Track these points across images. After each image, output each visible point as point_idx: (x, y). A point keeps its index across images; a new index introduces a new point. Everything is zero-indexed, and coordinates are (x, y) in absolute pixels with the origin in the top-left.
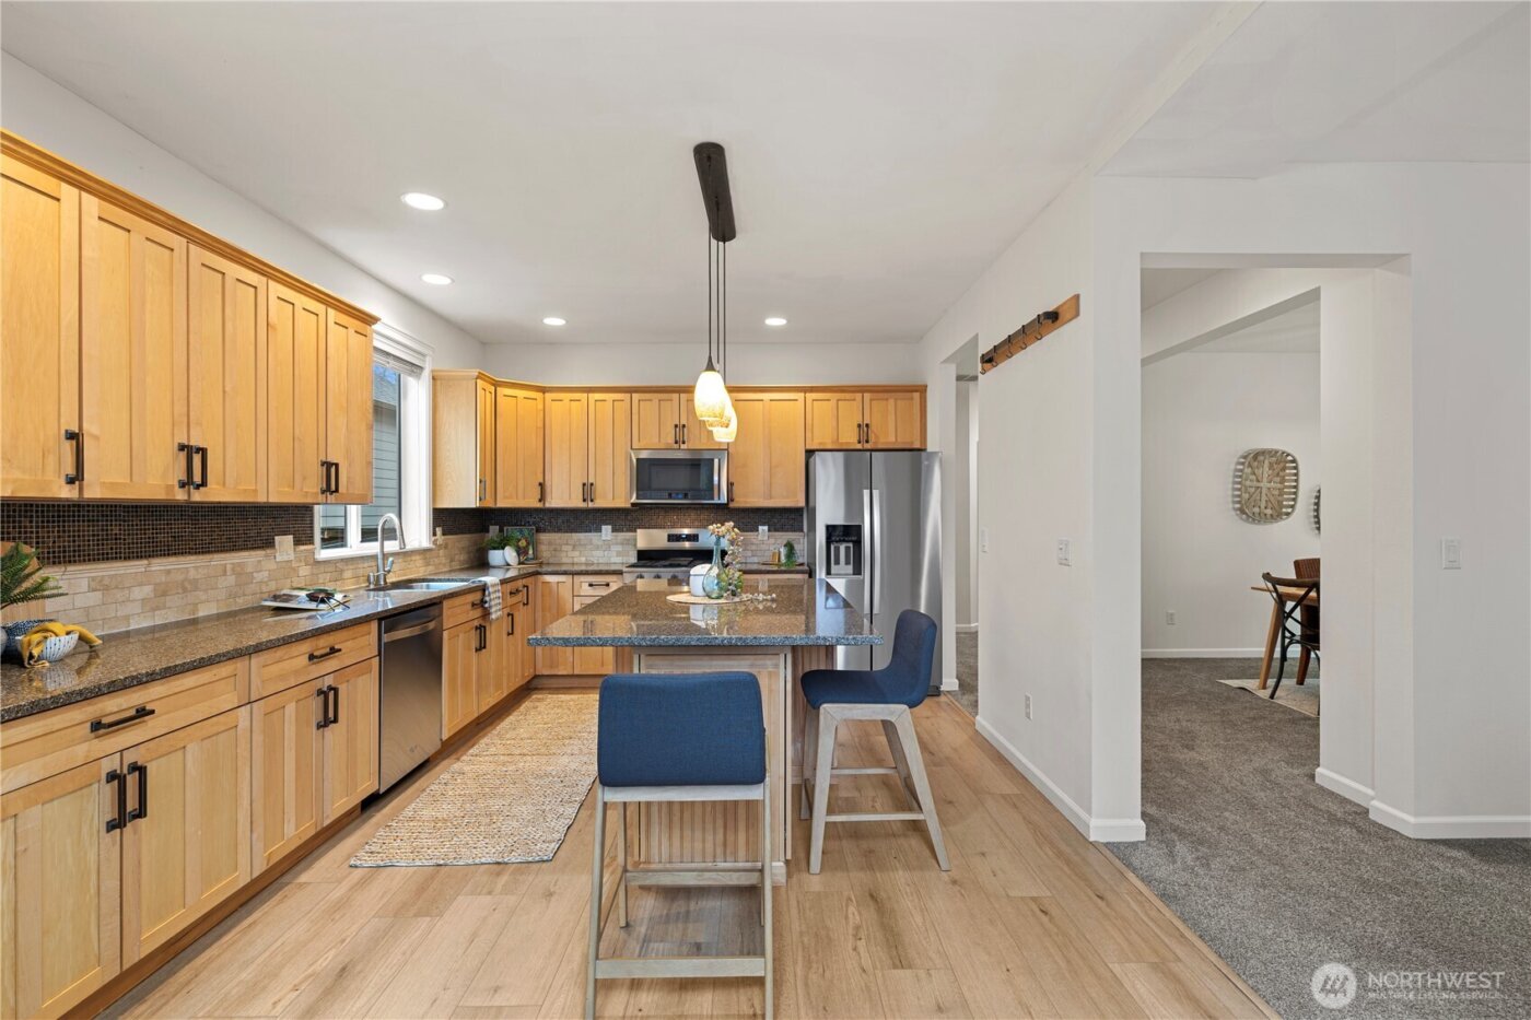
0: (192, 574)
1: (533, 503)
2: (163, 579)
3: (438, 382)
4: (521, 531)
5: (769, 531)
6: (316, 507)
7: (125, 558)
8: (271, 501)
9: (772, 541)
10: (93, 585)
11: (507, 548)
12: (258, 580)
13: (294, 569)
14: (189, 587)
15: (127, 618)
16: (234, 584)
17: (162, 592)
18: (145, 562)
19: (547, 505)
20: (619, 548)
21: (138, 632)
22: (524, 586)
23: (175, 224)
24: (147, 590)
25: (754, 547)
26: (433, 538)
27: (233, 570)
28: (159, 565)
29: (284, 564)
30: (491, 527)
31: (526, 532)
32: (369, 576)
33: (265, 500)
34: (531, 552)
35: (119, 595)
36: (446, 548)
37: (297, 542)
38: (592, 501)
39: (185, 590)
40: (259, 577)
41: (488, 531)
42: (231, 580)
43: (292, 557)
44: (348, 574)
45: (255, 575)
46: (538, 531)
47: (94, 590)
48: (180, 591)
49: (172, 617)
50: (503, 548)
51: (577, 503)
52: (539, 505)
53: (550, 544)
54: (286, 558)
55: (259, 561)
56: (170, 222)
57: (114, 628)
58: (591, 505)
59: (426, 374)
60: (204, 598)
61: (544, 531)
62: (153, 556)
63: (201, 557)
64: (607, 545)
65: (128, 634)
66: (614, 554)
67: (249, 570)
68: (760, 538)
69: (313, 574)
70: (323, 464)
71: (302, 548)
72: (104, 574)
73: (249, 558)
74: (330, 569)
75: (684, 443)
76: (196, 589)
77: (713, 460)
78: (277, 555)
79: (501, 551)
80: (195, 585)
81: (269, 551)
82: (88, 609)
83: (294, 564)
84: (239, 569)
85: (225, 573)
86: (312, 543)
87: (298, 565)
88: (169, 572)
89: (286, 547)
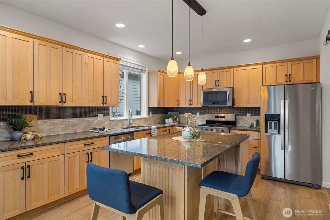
0: (75, 122)
1: (176, 106)
2: (68, 123)
3: (150, 74)
4: (175, 114)
5: (251, 115)
6: (110, 107)
7: (58, 118)
8: (86, 105)
9: (252, 119)
10: (51, 124)
11: (169, 118)
12: (94, 124)
13: (104, 122)
14: (74, 125)
15: (59, 132)
16: (86, 125)
17: (67, 126)
18: (63, 119)
19: (180, 106)
20: (202, 119)
22: (169, 129)
23: (58, 43)
24: (64, 126)
25: (245, 121)
26: (148, 115)
27: (86, 122)
28: (66, 120)
29: (101, 121)
30: (169, 112)
31: (176, 114)
32: (125, 124)
33: (84, 106)
34: (177, 120)
35: (57, 127)
36: (153, 118)
37: (104, 116)
38: (191, 105)
39: (73, 126)
40: (93, 124)
41: (168, 113)
42: (86, 124)
43: (103, 119)
44: (120, 124)
46: (180, 114)
47: (51, 125)
48: (72, 126)
49: (70, 132)
50: (168, 118)
51: (187, 106)
52: (177, 106)
53: (183, 117)
54: (101, 119)
55: (93, 120)
56: (57, 43)
57: (55, 133)
58: (191, 106)
59: (147, 72)
60: (78, 128)
61: (181, 114)
62: (65, 118)
63: (77, 119)
64: (198, 118)
65: (59, 135)
66: (200, 121)
67: (91, 122)
68: (247, 118)
69: (109, 123)
70: (103, 96)
71: (106, 117)
72: (53, 122)
73: (91, 119)
74: (114, 122)
75: (218, 86)
76: (76, 126)
77: (227, 91)
78: (99, 118)
79: (168, 119)
80: (76, 125)
81: (96, 118)
82: (49, 129)
83: (104, 121)
84: (88, 122)
85: (84, 122)
86: (109, 116)
87: (105, 121)
88: (69, 122)
89: (101, 116)
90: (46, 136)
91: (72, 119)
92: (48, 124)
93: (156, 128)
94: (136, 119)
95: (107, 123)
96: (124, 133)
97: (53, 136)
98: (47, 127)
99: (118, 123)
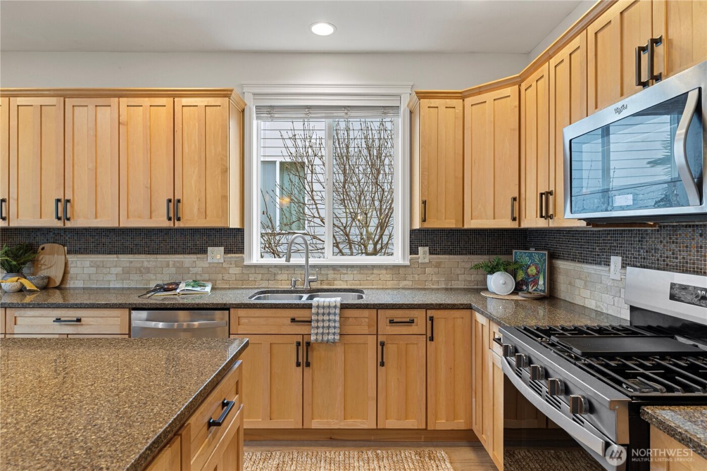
0: (146, 264)
1: (506, 223)
2: (128, 265)
4: (530, 256)
6: (245, 229)
7: (108, 254)
10: (92, 264)
12: (193, 272)
13: (225, 268)
14: (144, 271)
15: (109, 281)
16: (174, 272)
17: (127, 272)
18: (115, 256)
21: (114, 289)
23: (55, 93)
24: (119, 270)
26: (410, 256)
27: (174, 265)
28: (125, 259)
29: (216, 265)
31: (537, 258)
32: (291, 280)
34: (541, 282)
35: (105, 271)
36: (438, 266)
37: (227, 252)
39: (141, 272)
42: (173, 270)
43: (222, 261)
45: (190, 269)
47: (92, 267)
48: (138, 272)
49: (133, 285)
52: (514, 225)
54: (216, 261)
55: (194, 261)
56: (52, 93)
57: (101, 285)
61: (563, 259)
62: (123, 254)
63: (149, 256)
64: (617, 288)
65: (109, 289)
67: (186, 265)
71: (229, 255)
72: (97, 260)
73: (187, 260)
74: (262, 272)
76: (148, 272)
78: (209, 258)
80: (148, 271)
81: (201, 256)
82: (89, 275)
83: (225, 265)
84: (178, 265)
85: (168, 266)
86: (243, 253)
87: (229, 266)
88: (131, 262)
89: (216, 254)
90: (84, 289)
91: (136, 256)
92: (87, 264)
93: (335, 307)
94: (352, 267)
95: (235, 270)
96: (182, 306)
97: (97, 289)
98: (86, 271)
99: (275, 274)
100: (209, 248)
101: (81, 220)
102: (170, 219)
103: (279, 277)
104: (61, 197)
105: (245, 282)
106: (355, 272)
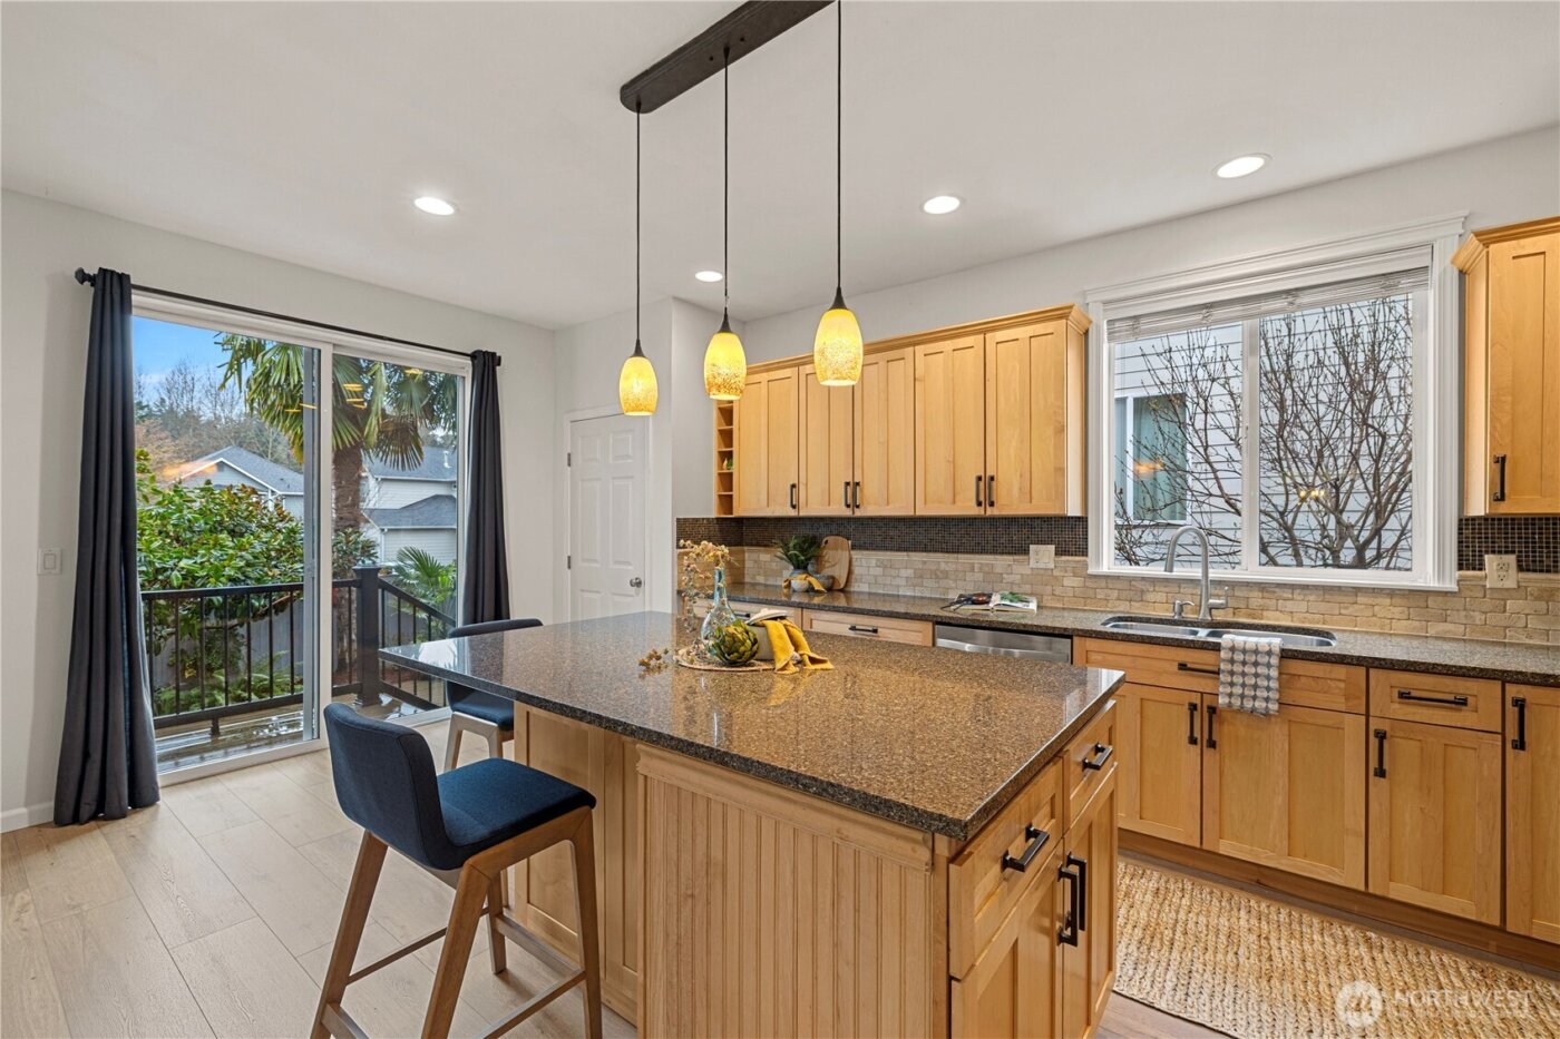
0: (943, 566)
2: (921, 567)
10: (879, 563)
12: (1010, 580)
13: (1056, 577)
14: (940, 575)
15: (898, 586)
17: (920, 575)
21: (905, 596)
24: (910, 572)
26: (1463, 573)
27: (981, 569)
28: (917, 557)
29: (1042, 572)
32: (1174, 603)
35: (893, 572)
37: (1058, 553)
39: (937, 577)
42: (979, 576)
43: (1053, 566)
44: (1155, 597)
45: (1005, 576)
47: (878, 567)
48: (934, 577)
49: (927, 594)
54: (1043, 566)
55: (1009, 565)
57: (889, 590)
60: (954, 585)
62: (914, 551)
63: (949, 555)
65: (898, 596)
67: (998, 570)
69: (1087, 587)
71: (1064, 558)
72: (884, 558)
73: (1000, 562)
74: (1120, 587)
76: (946, 578)
78: (1032, 562)
80: (946, 575)
81: (1020, 557)
82: (876, 576)
83: (1056, 573)
84: (987, 569)
85: (973, 570)
86: (1087, 555)
87: (1062, 574)
88: (925, 563)
89: (1043, 556)
90: (870, 594)
91: (931, 555)
92: (873, 562)
95: (1071, 582)
97: (884, 595)
98: (872, 571)
99: (1142, 591)
100: (1031, 546)
101: (871, 508)
102: (979, 504)
103: (1150, 597)
104: (850, 479)
105: (1088, 601)
106: (1312, 598)
